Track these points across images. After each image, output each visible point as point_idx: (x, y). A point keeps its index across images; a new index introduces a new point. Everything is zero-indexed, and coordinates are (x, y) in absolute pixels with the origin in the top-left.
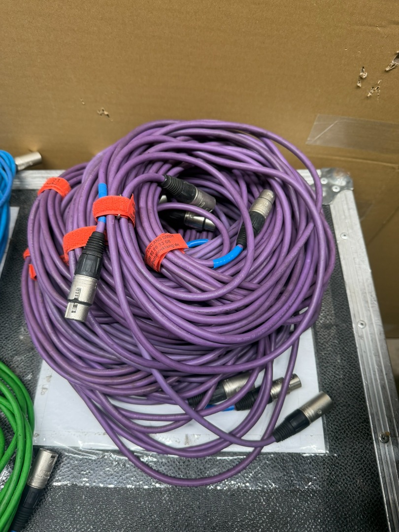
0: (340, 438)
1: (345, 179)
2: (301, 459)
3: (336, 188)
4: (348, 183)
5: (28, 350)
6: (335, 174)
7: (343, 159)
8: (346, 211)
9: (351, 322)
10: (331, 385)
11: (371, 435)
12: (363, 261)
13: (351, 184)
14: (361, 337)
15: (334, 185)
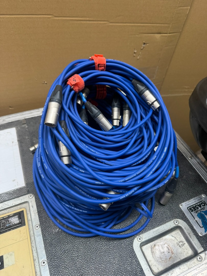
11: (186, 159)
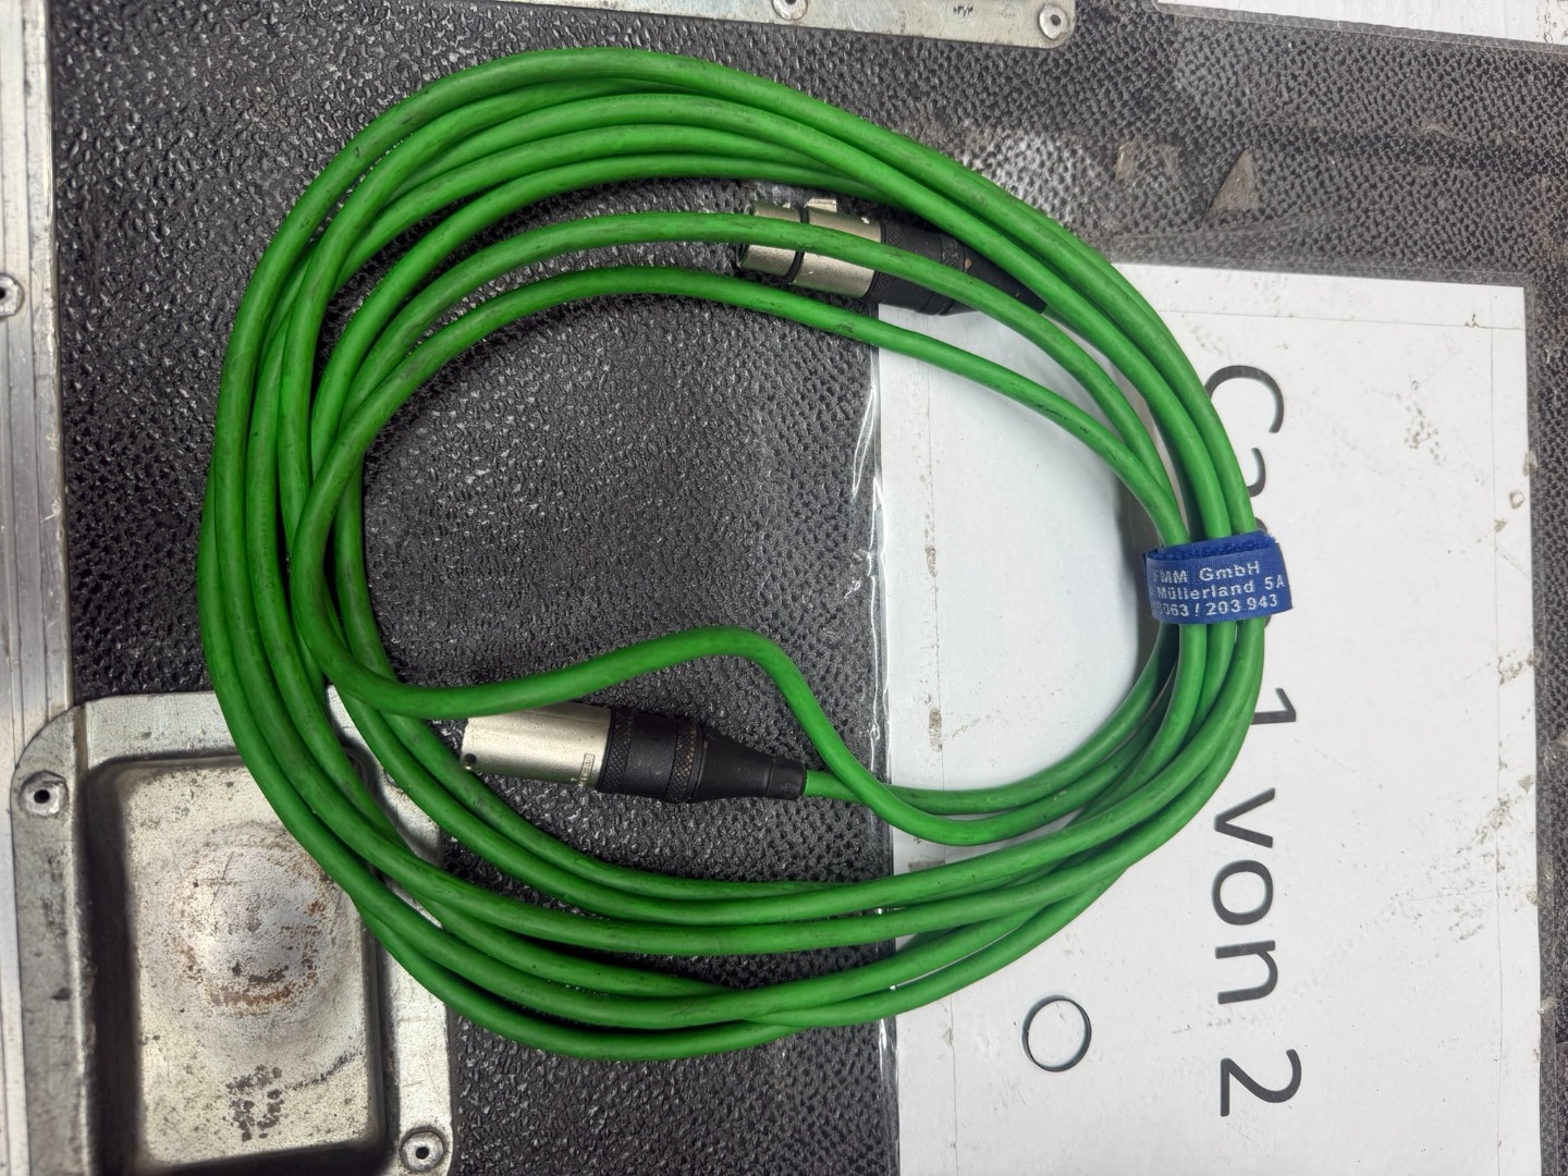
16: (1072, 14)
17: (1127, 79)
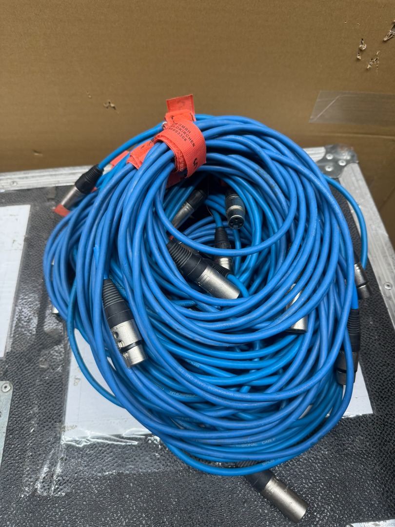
0: (385, 397)
1: (350, 153)
2: (350, 422)
3: (342, 162)
4: (352, 156)
5: (55, 343)
6: (339, 150)
7: (345, 135)
8: (355, 183)
9: (377, 285)
10: (368, 347)
12: (379, 227)
13: (355, 158)
14: (390, 298)
15: (339, 160)
16: (4, 382)
17: (23, 365)
